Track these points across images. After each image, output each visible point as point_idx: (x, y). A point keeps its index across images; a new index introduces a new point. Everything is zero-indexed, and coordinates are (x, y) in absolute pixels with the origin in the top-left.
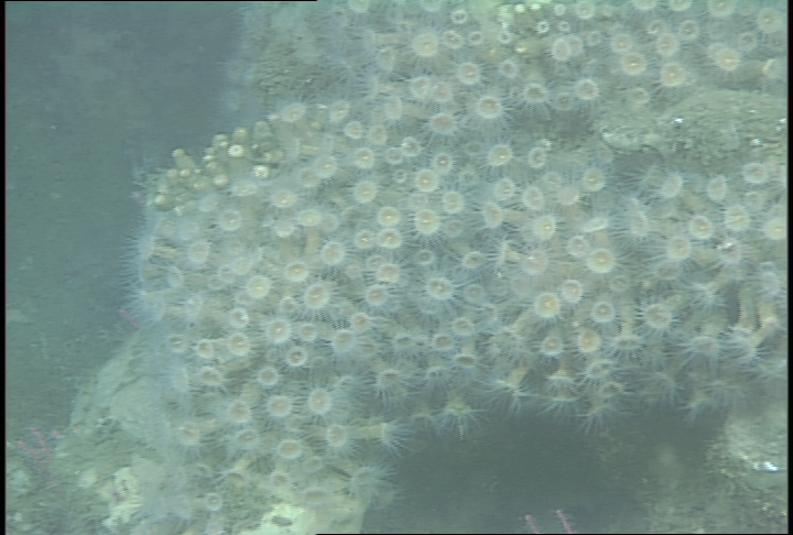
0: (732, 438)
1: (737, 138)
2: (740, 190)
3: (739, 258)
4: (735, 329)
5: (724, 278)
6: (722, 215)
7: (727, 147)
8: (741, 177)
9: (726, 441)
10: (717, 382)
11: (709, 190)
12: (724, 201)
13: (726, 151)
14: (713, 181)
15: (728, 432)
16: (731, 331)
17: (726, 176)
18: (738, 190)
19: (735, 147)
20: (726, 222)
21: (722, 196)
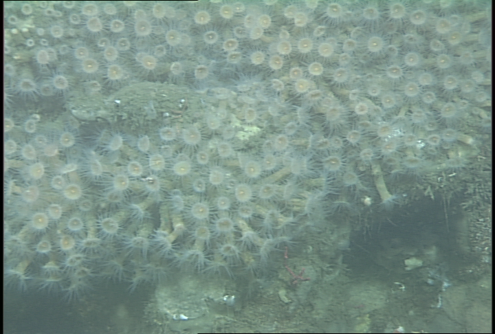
0: (160, 300)
1: (155, 112)
2: (158, 144)
3: (158, 187)
4: (158, 231)
5: (150, 200)
6: (148, 161)
7: (148, 118)
8: (159, 136)
9: (156, 302)
10: (148, 265)
11: (139, 145)
12: (148, 152)
13: (148, 121)
14: (141, 139)
15: (157, 296)
16: (155, 233)
17: (149, 136)
18: (157, 145)
19: (154, 118)
20: (150, 165)
21: (147, 149)
